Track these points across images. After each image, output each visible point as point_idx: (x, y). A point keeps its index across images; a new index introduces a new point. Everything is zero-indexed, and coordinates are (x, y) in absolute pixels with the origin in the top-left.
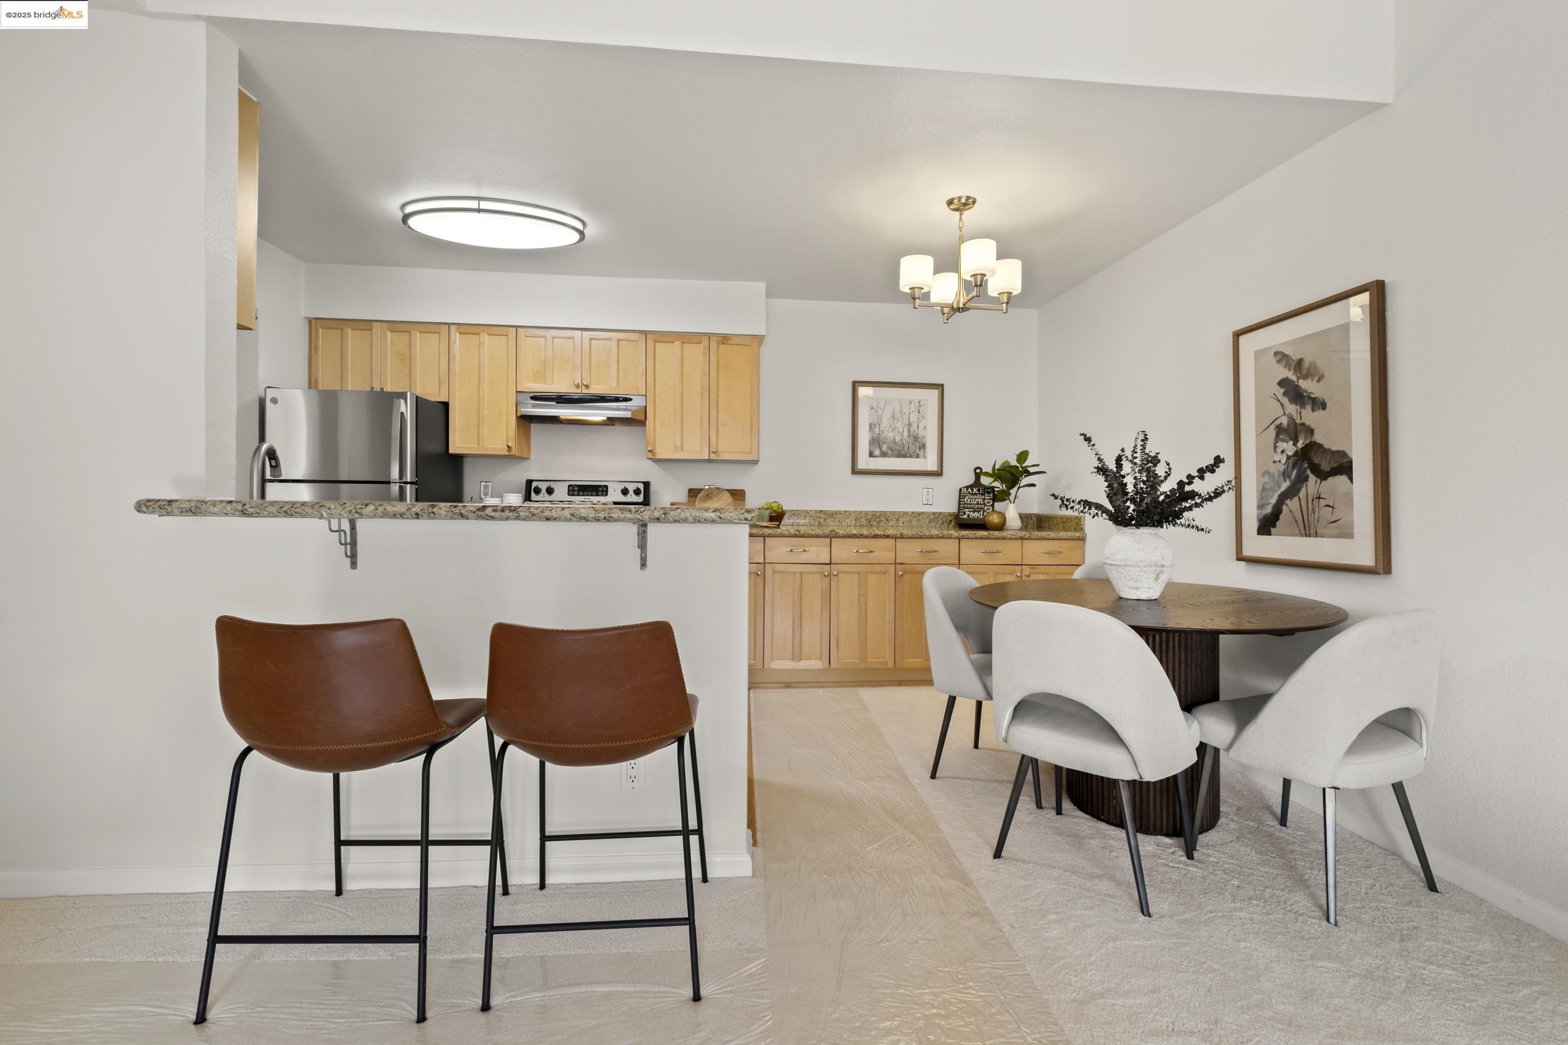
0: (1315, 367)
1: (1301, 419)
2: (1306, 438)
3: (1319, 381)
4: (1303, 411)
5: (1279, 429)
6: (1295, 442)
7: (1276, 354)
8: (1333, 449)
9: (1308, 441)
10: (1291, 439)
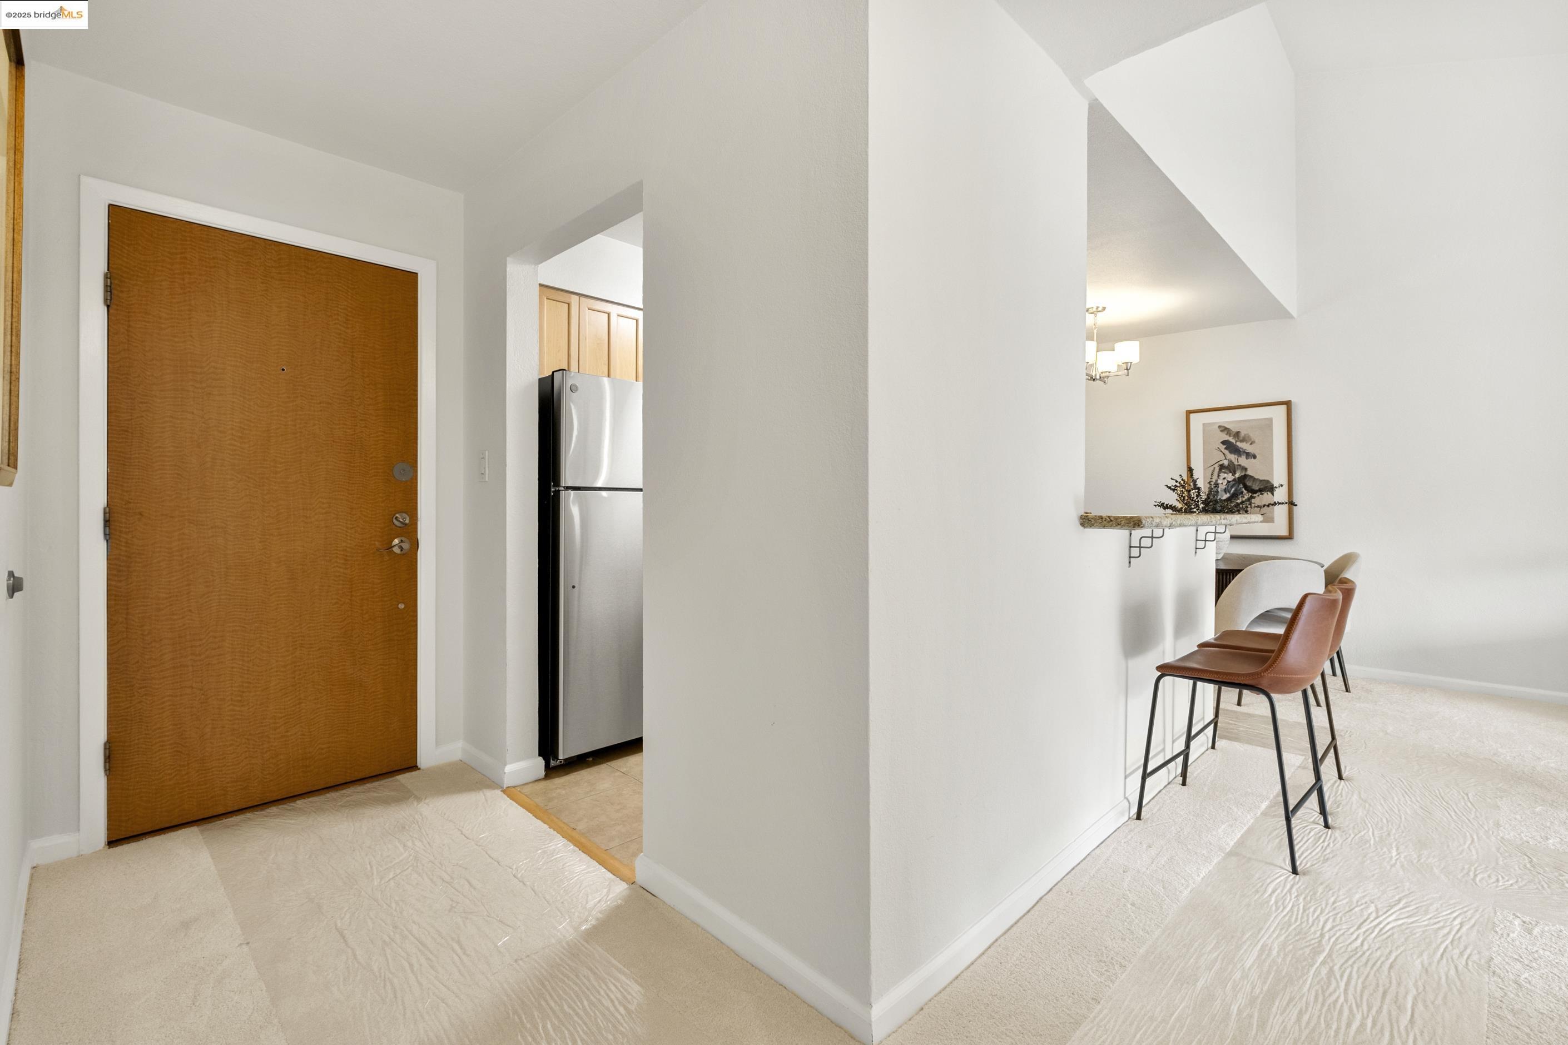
0: (1249, 437)
1: (1238, 462)
2: (1242, 472)
3: (1251, 444)
4: (1240, 459)
5: (1222, 467)
6: (1234, 473)
7: (1220, 427)
8: (1261, 479)
9: (1243, 474)
10: (1231, 472)
